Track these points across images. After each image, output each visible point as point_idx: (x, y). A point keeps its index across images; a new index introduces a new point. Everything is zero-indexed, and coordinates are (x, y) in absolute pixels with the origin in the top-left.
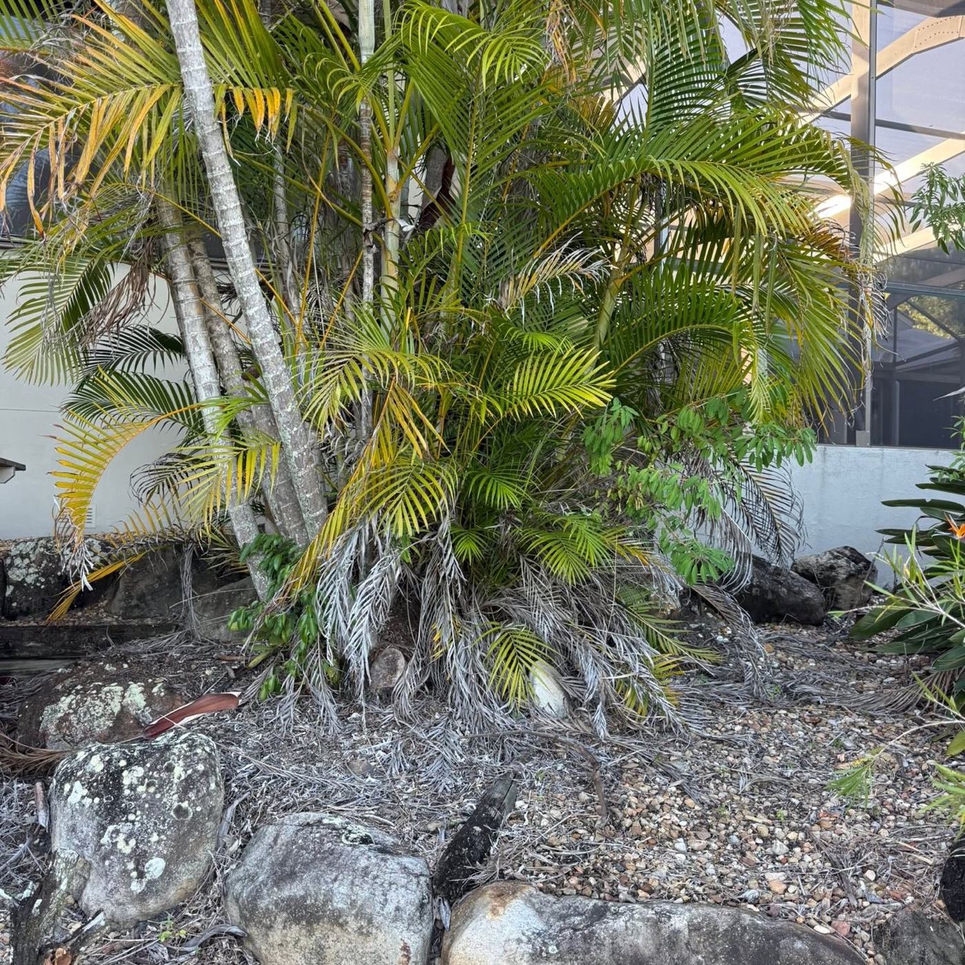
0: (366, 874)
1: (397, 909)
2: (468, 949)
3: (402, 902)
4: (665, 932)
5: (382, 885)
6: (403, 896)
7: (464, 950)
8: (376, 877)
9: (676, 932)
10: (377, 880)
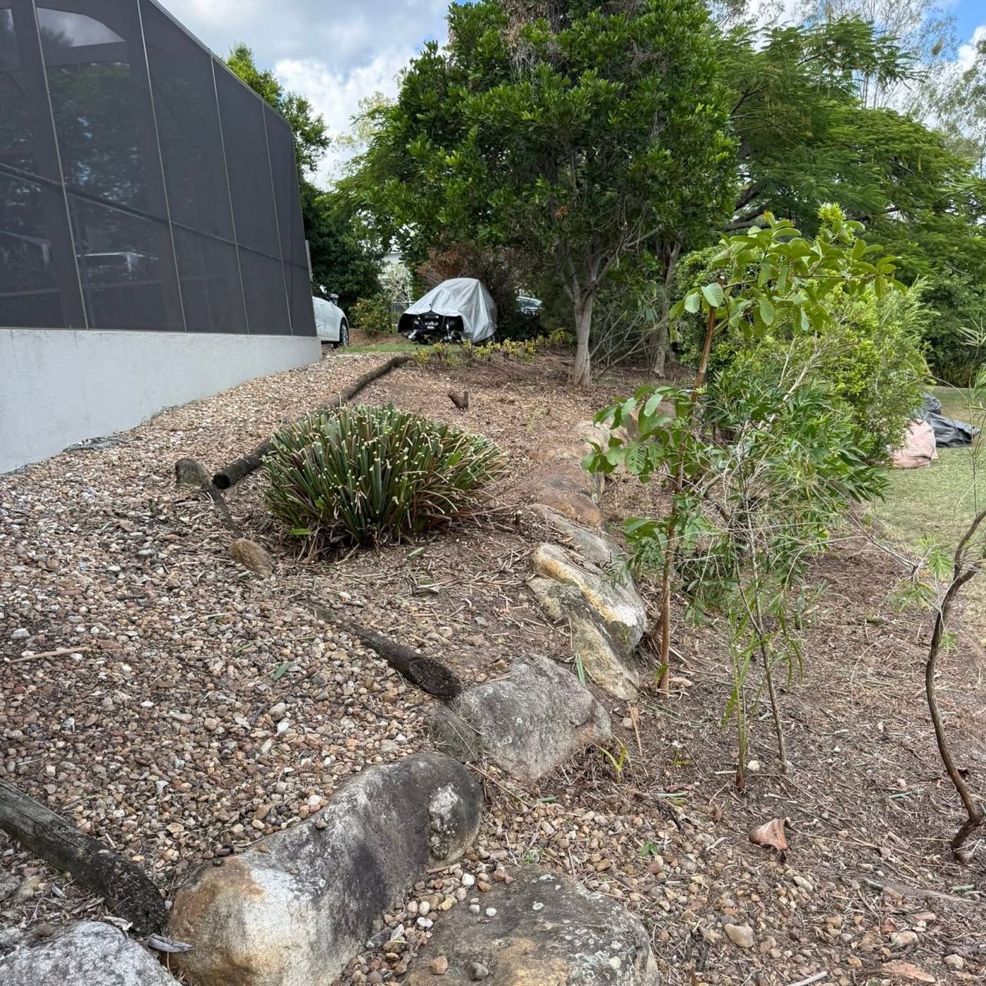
0: (65, 973)
1: (139, 973)
2: (266, 939)
3: (137, 964)
4: (361, 810)
5: (95, 968)
6: (132, 958)
7: (262, 943)
8: (80, 967)
9: (365, 807)
10: (86, 967)
